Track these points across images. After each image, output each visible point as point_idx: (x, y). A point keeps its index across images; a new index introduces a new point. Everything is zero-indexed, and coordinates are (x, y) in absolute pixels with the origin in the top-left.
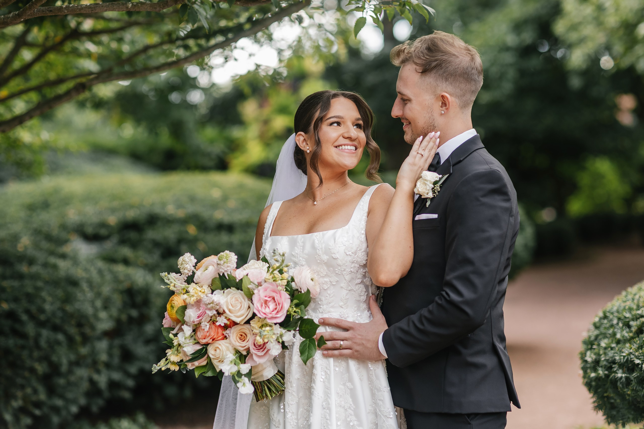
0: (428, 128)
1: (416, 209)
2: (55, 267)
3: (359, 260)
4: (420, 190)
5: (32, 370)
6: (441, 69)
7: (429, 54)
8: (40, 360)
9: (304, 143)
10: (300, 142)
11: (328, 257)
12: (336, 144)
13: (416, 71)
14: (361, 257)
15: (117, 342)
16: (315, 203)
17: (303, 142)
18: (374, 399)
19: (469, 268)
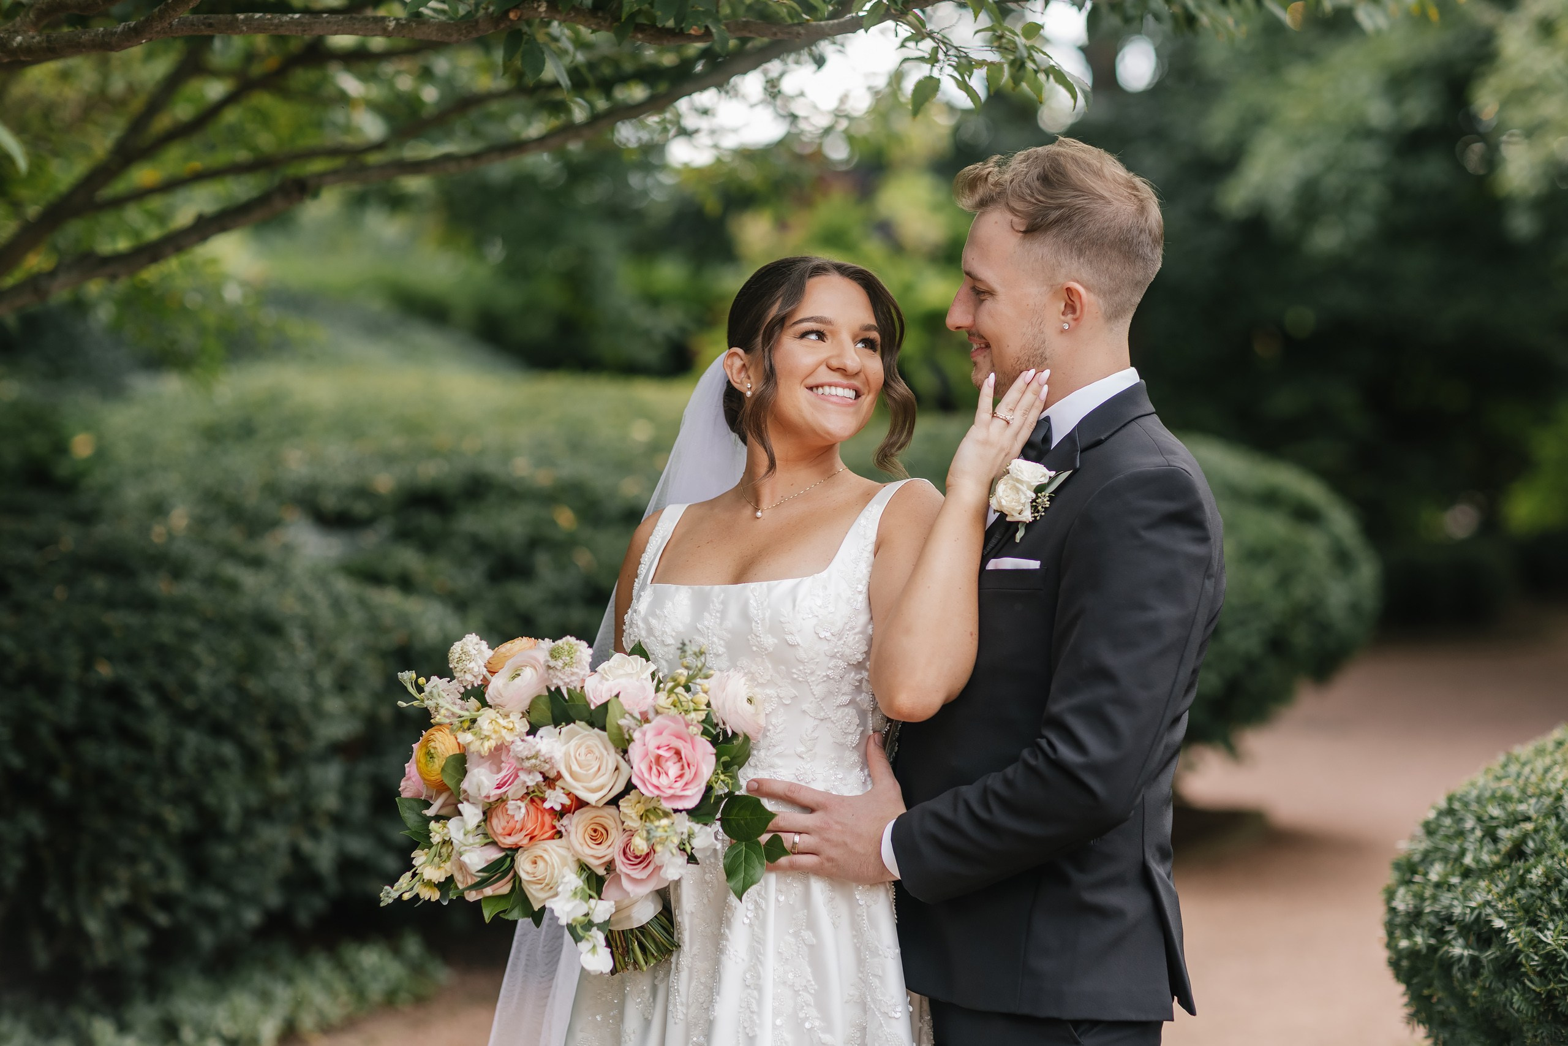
0: (1029, 360)
1: (991, 545)
2: (233, 586)
3: (848, 651)
4: (1004, 503)
5: (157, 823)
6: (1070, 227)
7: (1044, 190)
8: (176, 800)
9: (743, 375)
10: (735, 371)
11: (776, 641)
12: (811, 381)
13: (1012, 227)
14: (855, 648)
15: (364, 768)
16: (759, 514)
17: (739, 372)
18: (862, 972)
19: (1104, 691)
